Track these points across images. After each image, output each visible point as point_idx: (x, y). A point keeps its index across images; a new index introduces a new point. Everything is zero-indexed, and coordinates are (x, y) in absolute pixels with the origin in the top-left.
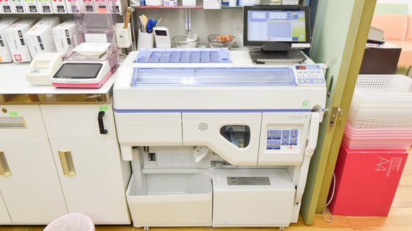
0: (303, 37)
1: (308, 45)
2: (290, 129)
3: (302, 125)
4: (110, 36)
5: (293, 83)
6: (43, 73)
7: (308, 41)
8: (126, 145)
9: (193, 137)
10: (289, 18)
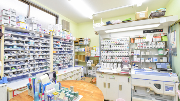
0: (170, 68)
1: (171, 70)
2: (171, 86)
3: (174, 86)
4: (128, 66)
5: (170, 76)
6: (119, 70)
7: (171, 69)
8: (133, 85)
9: (147, 85)
10: (166, 64)
